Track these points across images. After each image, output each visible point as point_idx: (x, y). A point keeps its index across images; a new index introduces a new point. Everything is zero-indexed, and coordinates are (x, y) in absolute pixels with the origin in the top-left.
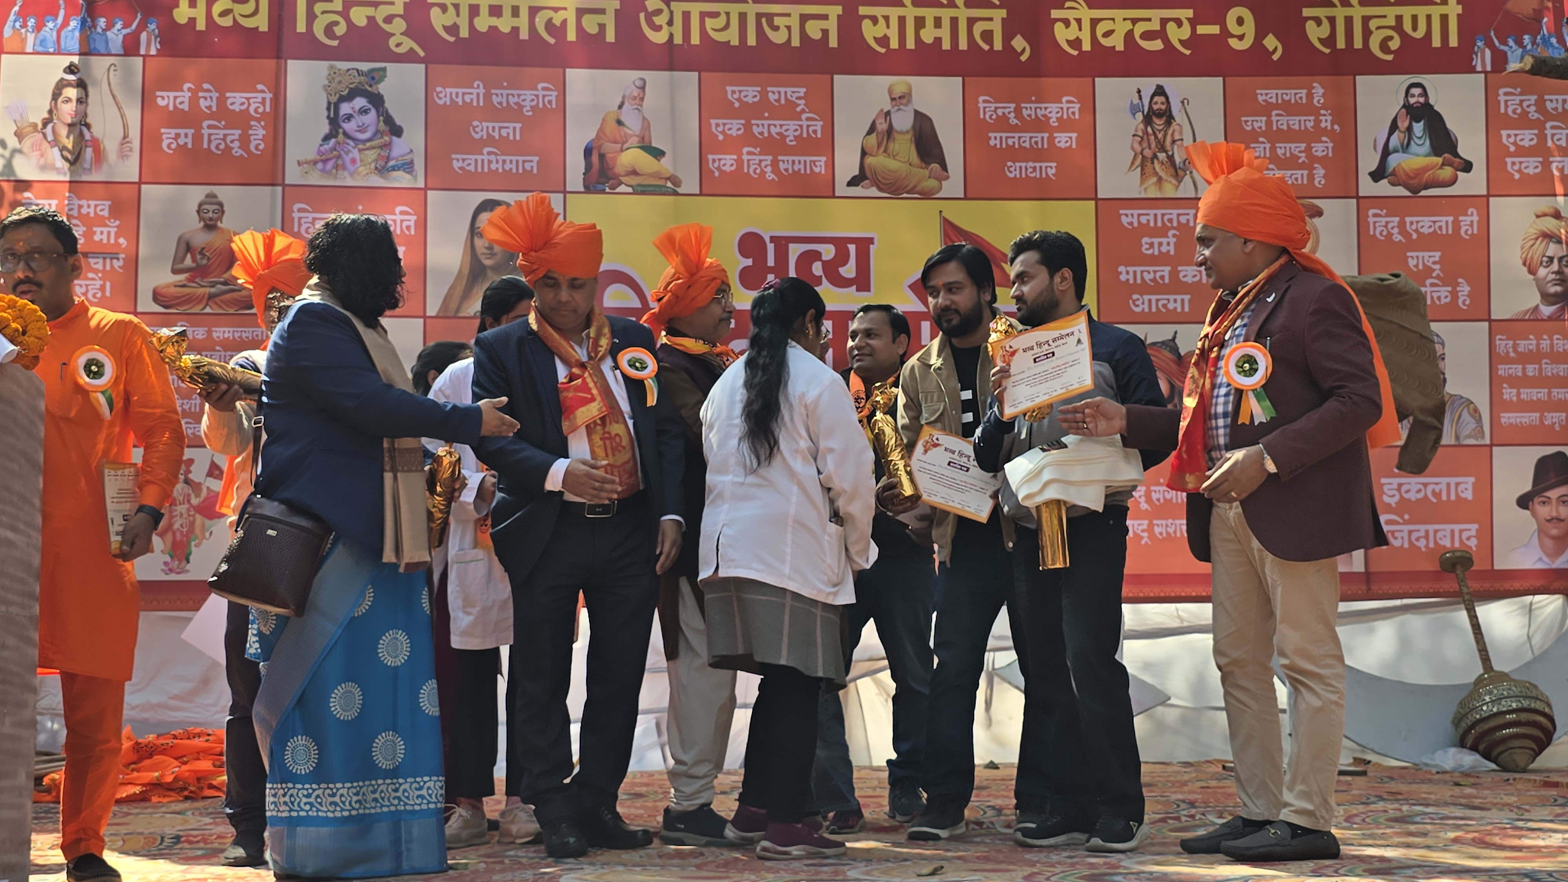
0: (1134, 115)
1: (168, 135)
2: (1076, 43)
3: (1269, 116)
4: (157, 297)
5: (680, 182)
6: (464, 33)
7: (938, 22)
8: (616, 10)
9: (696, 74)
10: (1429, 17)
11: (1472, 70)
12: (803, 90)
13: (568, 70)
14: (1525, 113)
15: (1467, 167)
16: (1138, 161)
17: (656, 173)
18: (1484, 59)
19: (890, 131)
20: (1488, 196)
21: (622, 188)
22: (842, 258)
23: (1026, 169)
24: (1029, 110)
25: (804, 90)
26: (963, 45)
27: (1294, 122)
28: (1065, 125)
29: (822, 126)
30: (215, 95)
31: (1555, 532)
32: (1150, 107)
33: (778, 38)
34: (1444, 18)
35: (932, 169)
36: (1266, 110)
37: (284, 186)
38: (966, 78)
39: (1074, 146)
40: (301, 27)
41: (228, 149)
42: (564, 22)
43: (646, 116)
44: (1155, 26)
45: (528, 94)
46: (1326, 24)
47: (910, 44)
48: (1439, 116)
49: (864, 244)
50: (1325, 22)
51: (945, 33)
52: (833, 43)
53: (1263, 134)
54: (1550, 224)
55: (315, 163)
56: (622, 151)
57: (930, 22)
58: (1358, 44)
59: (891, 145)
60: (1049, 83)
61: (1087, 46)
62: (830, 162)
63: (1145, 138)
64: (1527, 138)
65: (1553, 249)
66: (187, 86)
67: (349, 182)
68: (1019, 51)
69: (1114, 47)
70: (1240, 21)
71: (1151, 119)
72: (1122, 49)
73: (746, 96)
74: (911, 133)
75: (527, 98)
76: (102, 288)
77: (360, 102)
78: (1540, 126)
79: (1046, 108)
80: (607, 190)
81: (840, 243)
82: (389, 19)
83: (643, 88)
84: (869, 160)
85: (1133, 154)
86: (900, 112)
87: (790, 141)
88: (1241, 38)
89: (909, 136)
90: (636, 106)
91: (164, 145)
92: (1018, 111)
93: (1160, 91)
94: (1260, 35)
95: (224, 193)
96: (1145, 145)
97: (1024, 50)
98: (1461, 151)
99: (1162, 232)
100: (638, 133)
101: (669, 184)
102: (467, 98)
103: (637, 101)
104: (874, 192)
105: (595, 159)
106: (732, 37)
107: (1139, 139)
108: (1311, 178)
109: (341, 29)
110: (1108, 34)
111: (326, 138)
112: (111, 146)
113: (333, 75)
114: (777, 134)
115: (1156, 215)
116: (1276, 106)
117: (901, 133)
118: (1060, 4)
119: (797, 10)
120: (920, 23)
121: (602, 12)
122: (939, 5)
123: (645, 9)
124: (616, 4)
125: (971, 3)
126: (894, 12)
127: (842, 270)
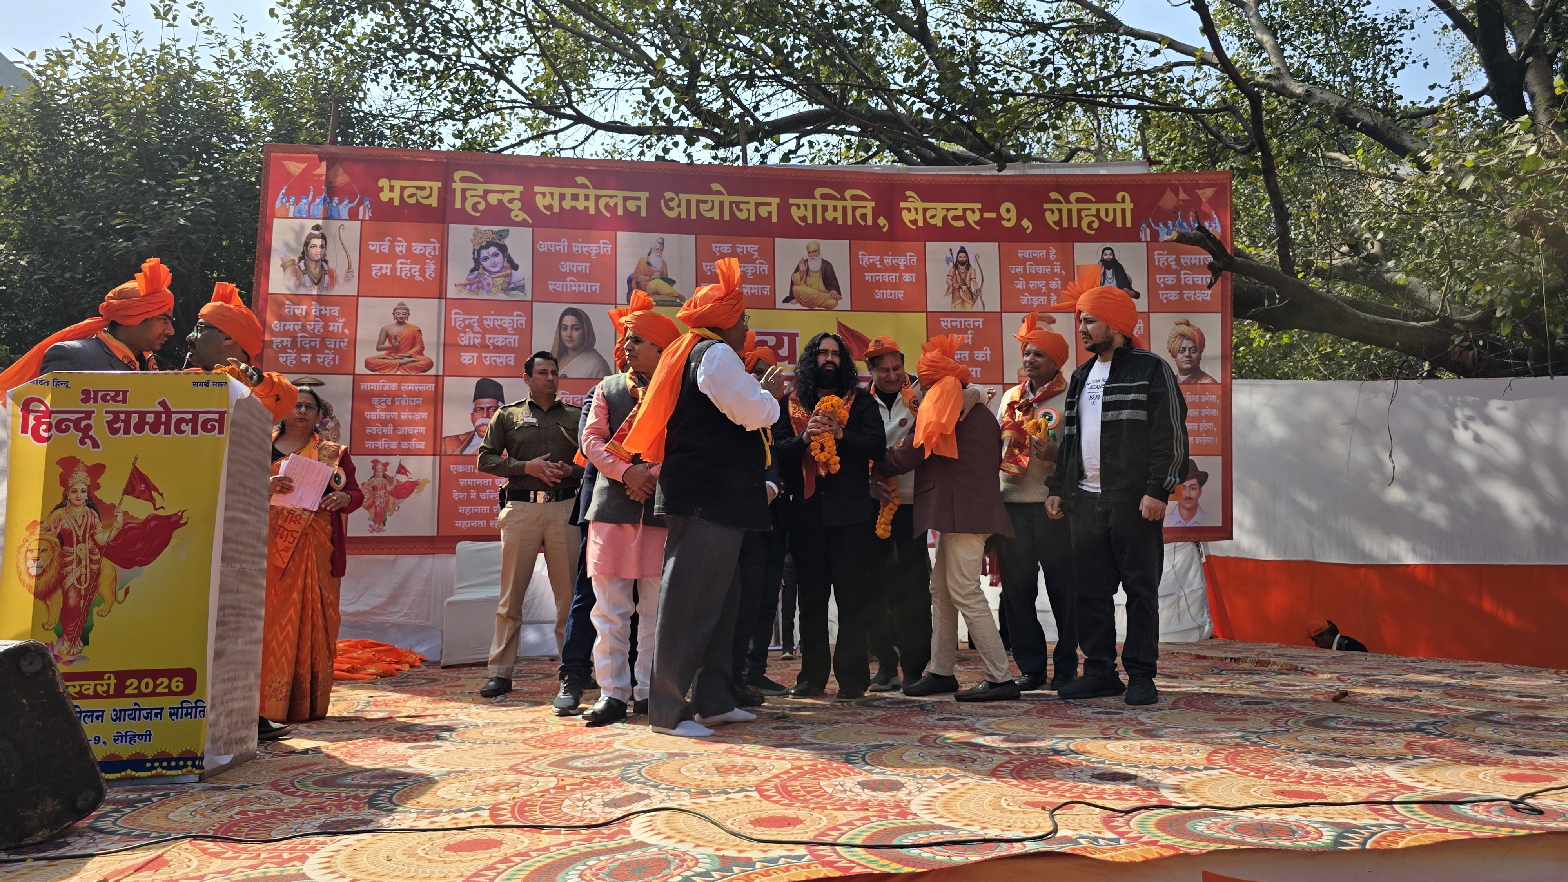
1: (376, 267)
2: (914, 222)
3: (1025, 265)
4: (368, 365)
5: (684, 298)
6: (556, 209)
7: (835, 209)
8: (647, 198)
9: (694, 236)
10: (1115, 210)
11: (1140, 241)
12: (756, 247)
13: (618, 233)
14: (1169, 265)
15: (1137, 296)
16: (951, 290)
17: (670, 293)
18: (1145, 234)
19: (808, 271)
20: (1149, 312)
22: (779, 345)
23: (887, 294)
24: (888, 260)
25: (758, 246)
26: (850, 222)
27: (1040, 269)
28: (909, 269)
29: (768, 267)
30: (405, 244)
31: (1188, 506)
32: (957, 260)
33: (742, 216)
34: (1123, 211)
35: (832, 293)
36: (1023, 262)
37: (446, 299)
38: (852, 241)
39: (914, 281)
40: (458, 205)
41: (412, 276)
42: (616, 204)
43: (664, 260)
44: (960, 213)
45: (594, 246)
46: (1057, 213)
47: (819, 221)
48: (1120, 266)
49: (793, 337)
50: (1056, 212)
51: (839, 215)
52: (774, 219)
53: (1021, 276)
54: (1183, 329)
55: (465, 285)
56: (650, 280)
57: (830, 208)
58: (1075, 225)
59: (808, 280)
60: (899, 244)
61: (921, 224)
62: (773, 289)
63: (954, 277)
64: (1170, 279)
65: (1186, 344)
66: (387, 239)
67: (486, 297)
68: (882, 226)
69: (937, 224)
70: (1008, 211)
71: (958, 266)
72: (941, 226)
73: (722, 249)
74: (820, 272)
75: (593, 249)
76: (334, 359)
77: (493, 250)
78: (1177, 272)
79: (897, 259)
81: (779, 336)
82: (511, 201)
83: (662, 244)
84: (795, 288)
85: (947, 286)
86: (813, 261)
88: (1009, 220)
89: (819, 274)
90: (658, 255)
91: (373, 274)
92: (881, 261)
93: (963, 250)
94: (1019, 219)
95: (408, 302)
96: (954, 281)
97: (884, 226)
98: (1133, 286)
99: (964, 331)
100: (660, 270)
101: (677, 300)
102: (558, 248)
103: (660, 251)
104: (798, 306)
105: (634, 284)
106: (715, 214)
107: (951, 277)
108: (1049, 301)
109: (482, 206)
110: (933, 217)
111: (472, 271)
112: (340, 274)
113: (477, 233)
115: (961, 322)
116: (1029, 260)
117: (814, 272)
118: (905, 199)
119: (753, 200)
120: (825, 209)
121: (639, 199)
122: (836, 198)
123: (664, 197)
124: (647, 194)
125: (854, 198)
126: (810, 202)
127: (780, 352)
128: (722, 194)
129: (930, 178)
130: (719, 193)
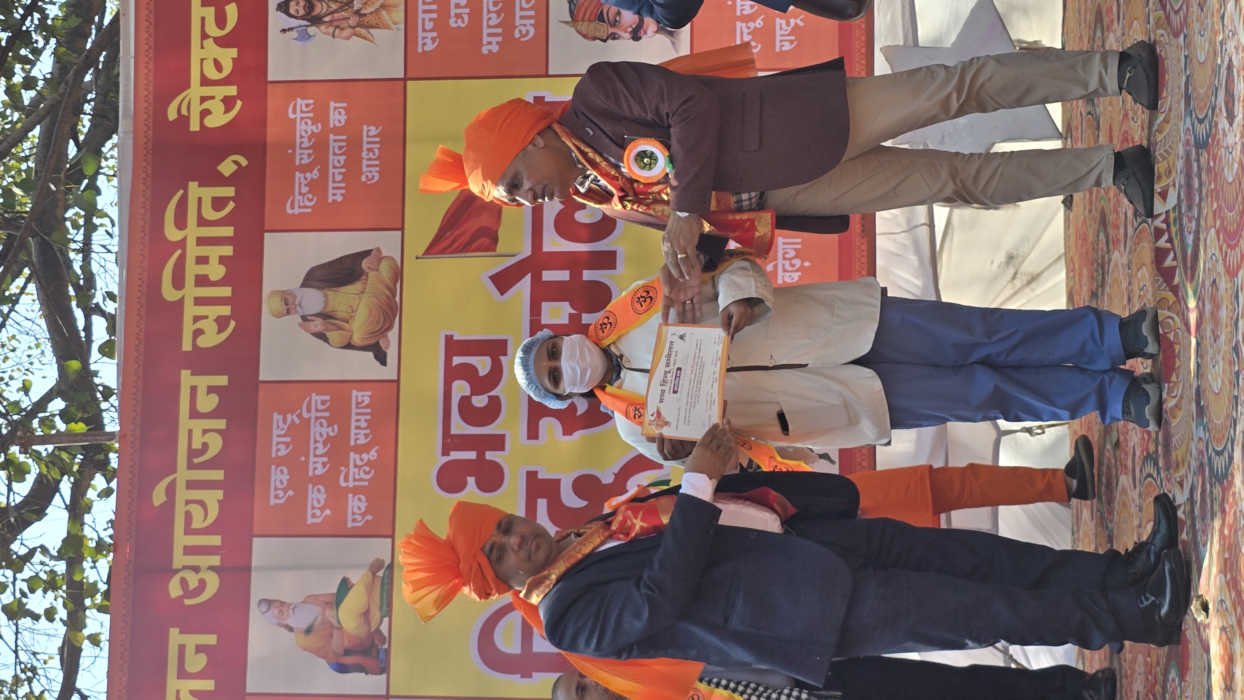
0: (310, 36)
2: (228, 103)
5: (377, 560)
7: (202, 260)
8: (181, 633)
9: (255, 540)
12: (276, 416)
13: (248, 690)
16: (363, 31)
17: (367, 589)
19: (325, 316)
21: (384, 628)
22: (468, 373)
23: (370, 159)
24: (303, 157)
25: (275, 414)
26: (228, 231)
28: (320, 115)
29: (317, 395)
32: (303, 18)
33: (216, 444)
35: (369, 268)
38: (266, 228)
39: (345, 105)
42: (193, 694)
43: (302, 600)
44: (210, 12)
47: (226, 292)
49: (453, 347)
51: (215, 252)
52: (222, 380)
56: (340, 628)
57: (202, 270)
59: (340, 315)
60: (273, 132)
61: (232, 90)
62: (359, 384)
63: (336, 24)
68: (235, 167)
69: (232, 58)
71: (315, 16)
72: (236, 50)
73: (282, 483)
74: (326, 291)
79: (301, 137)
80: (386, 646)
81: (451, 375)
83: (270, 603)
84: (357, 340)
85: (354, 37)
86: (303, 305)
87: (332, 432)
89: (330, 293)
90: (291, 612)
92: (305, 169)
93: (284, 8)
96: (344, 24)
97: (235, 162)
100: (320, 609)
101: (381, 574)
103: (284, 609)
104: (393, 335)
105: (350, 661)
106: (213, 498)
107: (337, 31)
110: (218, 66)
114: (324, 447)
115: (425, 12)
117: (326, 303)
118: (183, 120)
119: (185, 422)
120: (202, 281)
121: (182, 649)
122: (182, 258)
123: (180, 599)
124: (174, 632)
125: (181, 223)
126: (190, 310)
127: (483, 371)
128: (174, 482)
129: (143, 71)
130: (171, 491)
